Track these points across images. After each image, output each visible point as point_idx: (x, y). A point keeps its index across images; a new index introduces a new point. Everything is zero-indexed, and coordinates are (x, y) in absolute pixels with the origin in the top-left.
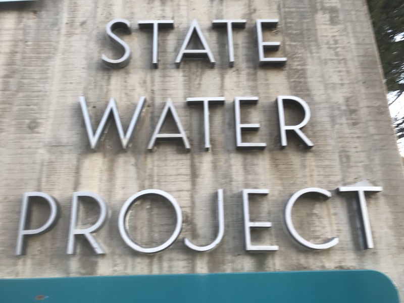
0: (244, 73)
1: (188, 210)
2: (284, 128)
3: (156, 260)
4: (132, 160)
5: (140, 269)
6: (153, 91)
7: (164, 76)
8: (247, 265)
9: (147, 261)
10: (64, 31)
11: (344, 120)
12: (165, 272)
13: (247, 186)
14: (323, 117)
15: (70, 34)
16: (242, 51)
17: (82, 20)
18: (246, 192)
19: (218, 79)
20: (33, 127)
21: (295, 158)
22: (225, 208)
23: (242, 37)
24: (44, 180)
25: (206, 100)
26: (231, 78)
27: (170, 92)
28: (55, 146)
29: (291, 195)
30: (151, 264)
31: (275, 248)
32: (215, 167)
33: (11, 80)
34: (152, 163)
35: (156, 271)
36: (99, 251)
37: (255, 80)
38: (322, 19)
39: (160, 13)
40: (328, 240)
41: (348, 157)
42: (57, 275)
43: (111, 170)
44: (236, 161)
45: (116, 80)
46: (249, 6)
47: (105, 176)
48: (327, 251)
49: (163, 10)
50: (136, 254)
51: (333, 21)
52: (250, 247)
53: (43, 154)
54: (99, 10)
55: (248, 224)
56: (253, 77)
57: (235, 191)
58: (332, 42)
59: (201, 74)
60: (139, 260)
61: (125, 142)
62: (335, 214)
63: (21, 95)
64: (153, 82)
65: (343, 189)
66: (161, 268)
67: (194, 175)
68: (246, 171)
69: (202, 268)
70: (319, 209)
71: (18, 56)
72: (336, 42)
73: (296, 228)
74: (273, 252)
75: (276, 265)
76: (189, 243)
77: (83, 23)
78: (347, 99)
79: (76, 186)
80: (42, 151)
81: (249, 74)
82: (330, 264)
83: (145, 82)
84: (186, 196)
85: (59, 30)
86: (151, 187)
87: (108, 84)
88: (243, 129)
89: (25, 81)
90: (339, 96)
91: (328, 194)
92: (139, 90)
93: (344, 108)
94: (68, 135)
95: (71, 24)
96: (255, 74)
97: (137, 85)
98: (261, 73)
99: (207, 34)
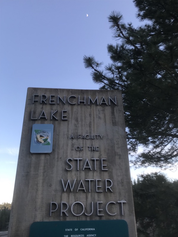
0: (98, 172)
1: (85, 206)
2: (107, 187)
3: (79, 217)
4: (73, 194)
5: (75, 219)
6: (77, 177)
7: (80, 173)
8: (97, 219)
9: (77, 217)
10: (56, 160)
11: (120, 185)
12: (81, 220)
13: (98, 201)
14: (116, 184)
15: (58, 161)
16: (98, 166)
17: (60, 157)
18: (98, 202)
19: (92, 174)
20: (51, 186)
21: (109, 194)
22: (93, 206)
23: (98, 162)
24: (54, 199)
25: (90, 180)
26: (95, 174)
27: (81, 177)
28: (56, 191)
29: (108, 203)
30: (78, 218)
31: (103, 215)
32: (91, 196)
33: (45, 173)
34: (77, 195)
35: (79, 220)
36: (67, 215)
37: (101, 174)
38: (117, 157)
39: (79, 155)
40: (115, 213)
41: (120, 194)
42: (58, 221)
43: (69, 197)
44: (96, 195)
45: (69, 174)
46: (100, 153)
47: (67, 198)
48: (114, 216)
49: (80, 155)
50: (75, 216)
51: (120, 158)
52: (98, 215)
53: (53, 193)
54: (64, 154)
55: (98, 210)
56: (100, 173)
57: (96, 202)
58: (119, 164)
59: (89, 172)
60: (75, 217)
61: (72, 190)
62: (117, 207)
63: (47, 177)
64: (77, 174)
65: (118, 202)
66: (80, 219)
67: (87, 198)
68: (98, 197)
69: (88, 219)
70: (113, 206)
71: (46, 167)
72: (120, 164)
73: (108, 210)
74: (103, 216)
75: (104, 219)
76: (86, 214)
77: (61, 158)
78: (121, 179)
79: (61, 200)
80: (53, 192)
81: (99, 172)
82: (115, 219)
83: (76, 174)
84: (85, 203)
85: (55, 160)
86: (77, 201)
87: (67, 175)
88: (98, 187)
89: (48, 174)
90: (120, 179)
91: (115, 203)
92: (74, 176)
93: (120, 182)
94: (59, 188)
95: (58, 158)
96: (101, 172)
97: (74, 175)
98: (102, 172)
99: (90, 161)
